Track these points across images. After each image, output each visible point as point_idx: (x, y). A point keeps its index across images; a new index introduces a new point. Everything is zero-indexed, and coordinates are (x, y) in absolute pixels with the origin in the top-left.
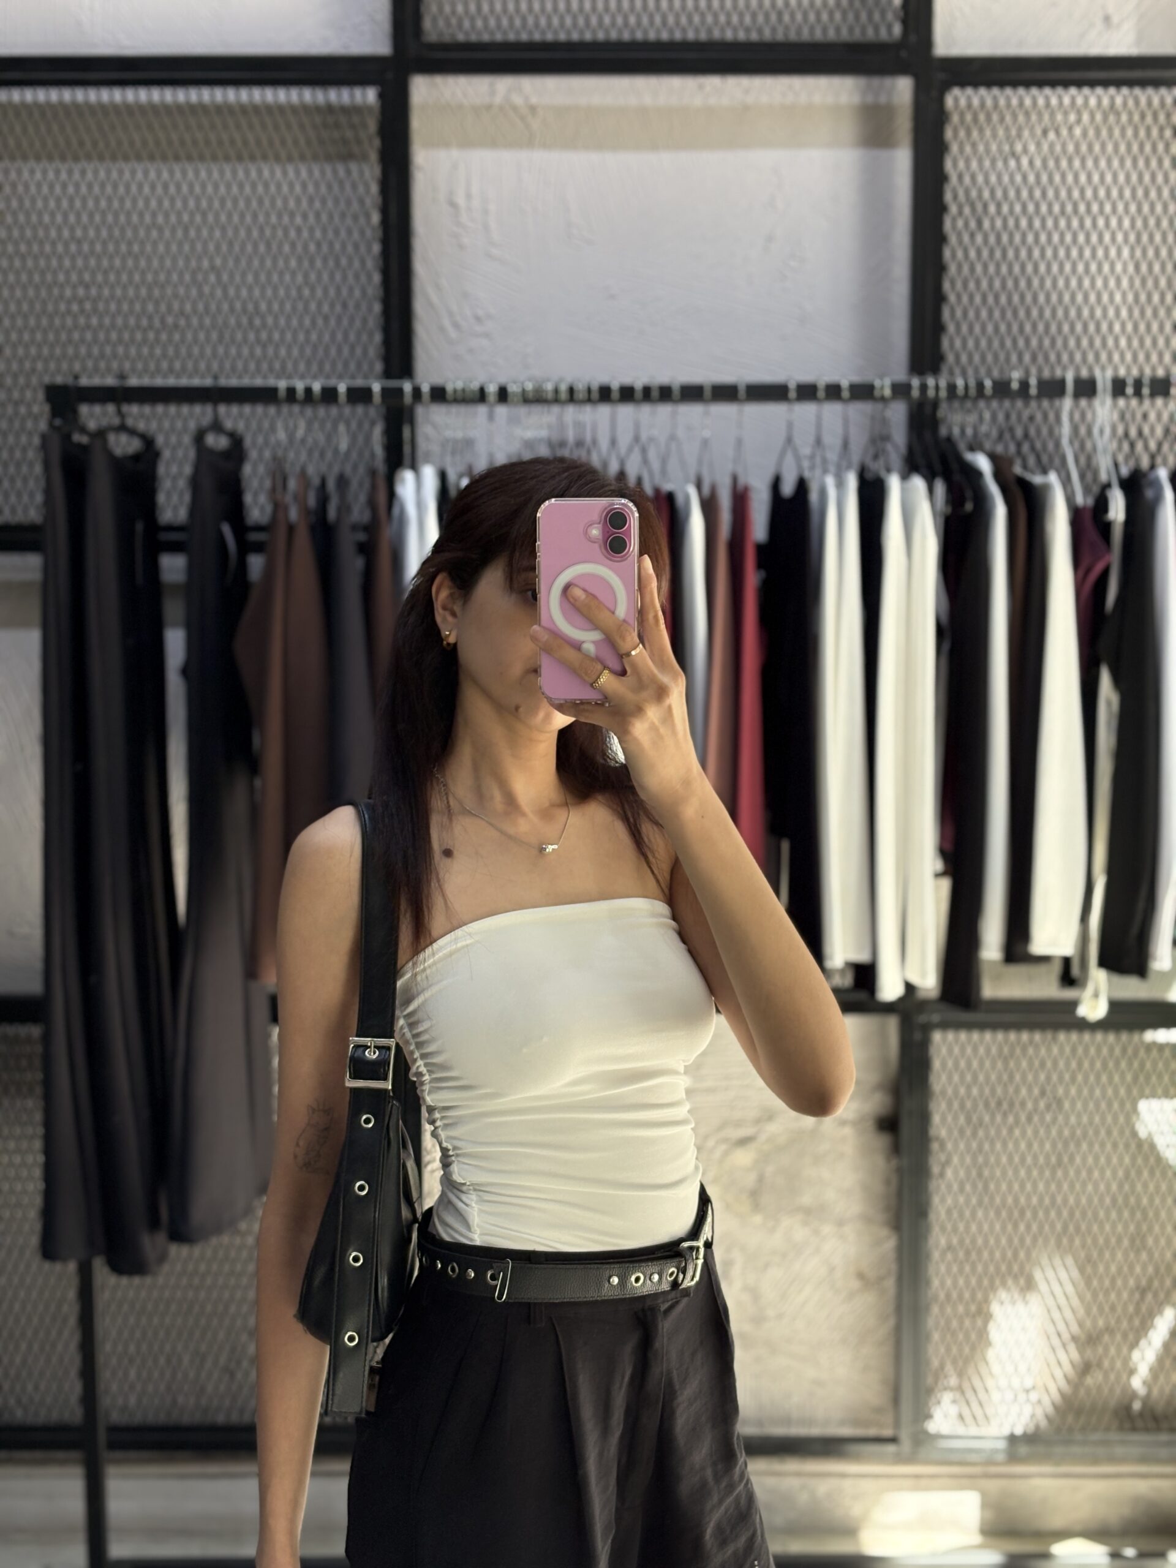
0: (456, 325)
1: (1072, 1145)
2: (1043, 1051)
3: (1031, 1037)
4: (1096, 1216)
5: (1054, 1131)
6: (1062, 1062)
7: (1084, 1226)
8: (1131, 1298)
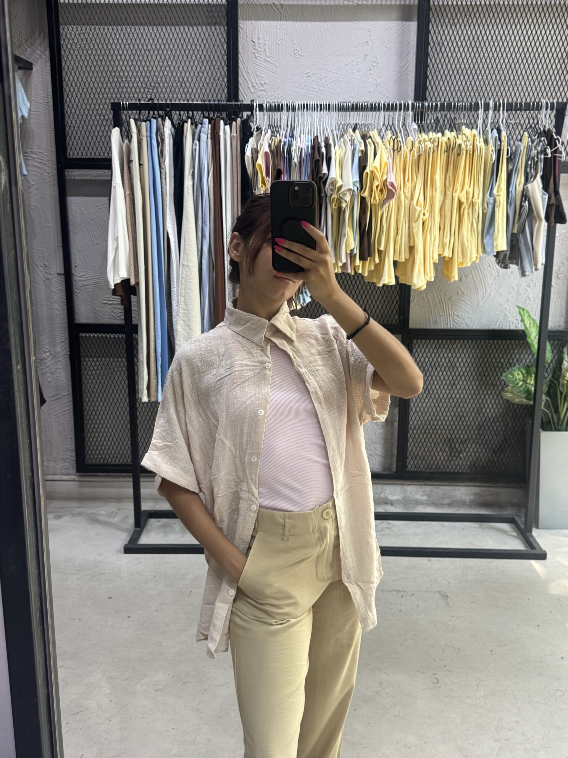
0: (253, 86)
1: (459, 378)
2: (450, 347)
3: (446, 342)
4: (466, 401)
5: (453, 374)
6: (457, 351)
7: (462, 405)
8: (476, 428)
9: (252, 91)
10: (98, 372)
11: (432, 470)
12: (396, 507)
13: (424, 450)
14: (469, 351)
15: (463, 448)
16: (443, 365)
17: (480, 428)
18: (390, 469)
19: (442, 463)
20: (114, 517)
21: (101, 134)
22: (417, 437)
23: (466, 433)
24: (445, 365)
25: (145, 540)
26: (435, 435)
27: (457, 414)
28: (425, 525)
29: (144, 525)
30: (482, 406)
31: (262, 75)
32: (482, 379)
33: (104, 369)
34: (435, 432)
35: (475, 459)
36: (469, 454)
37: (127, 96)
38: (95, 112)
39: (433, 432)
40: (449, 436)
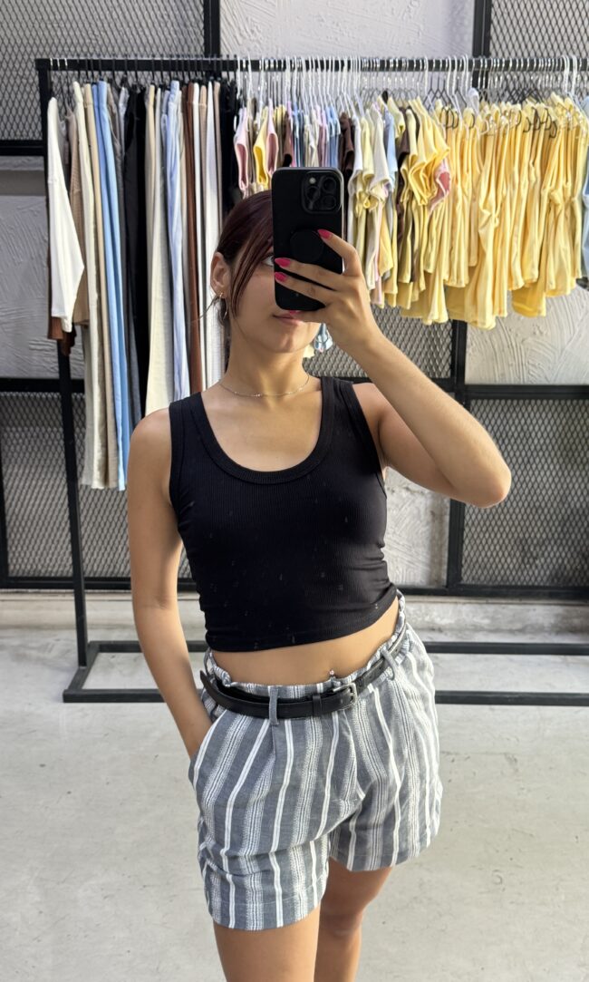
1: (535, 454)
2: (523, 410)
3: (518, 403)
4: (544, 487)
5: (527, 448)
6: (532, 415)
7: (538, 491)
8: (559, 524)
9: (240, 42)
10: (24, 447)
11: (497, 583)
12: (446, 634)
13: (486, 555)
14: (550, 415)
15: (540, 553)
16: (513, 435)
17: (565, 524)
18: (438, 581)
19: (511, 573)
20: (50, 651)
21: (23, 104)
22: (475, 536)
23: (544, 530)
24: (516, 435)
25: (94, 682)
26: (501, 534)
27: (532, 505)
28: (486, 660)
29: (92, 663)
30: (567, 492)
31: (254, 19)
32: (567, 455)
33: (32, 443)
34: (502, 529)
35: (557, 567)
36: (549, 560)
37: (60, 49)
38: (15, 73)
39: (499, 530)
40: (521, 536)
